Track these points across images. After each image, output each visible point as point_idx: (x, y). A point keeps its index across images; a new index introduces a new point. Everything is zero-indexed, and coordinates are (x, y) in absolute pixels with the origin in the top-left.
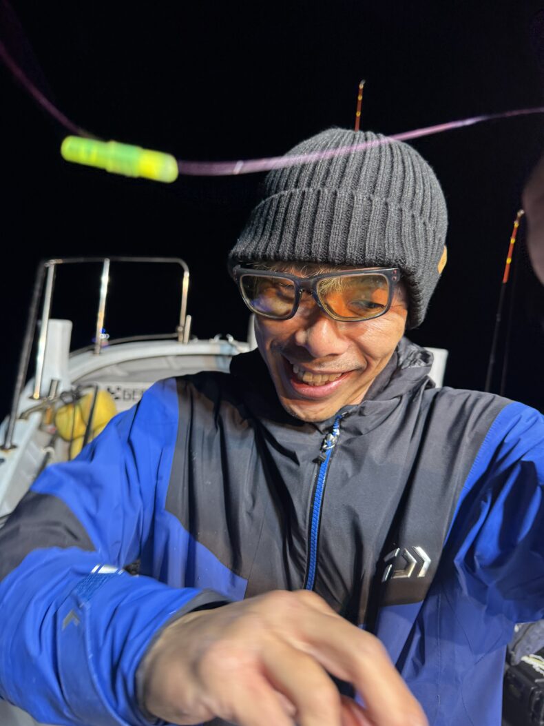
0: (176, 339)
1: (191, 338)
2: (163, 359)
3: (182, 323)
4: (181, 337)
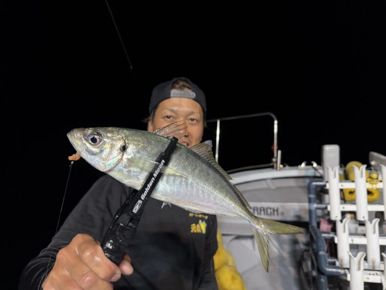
0: (272, 167)
1: (282, 165)
2: (263, 182)
3: (275, 155)
4: (275, 165)
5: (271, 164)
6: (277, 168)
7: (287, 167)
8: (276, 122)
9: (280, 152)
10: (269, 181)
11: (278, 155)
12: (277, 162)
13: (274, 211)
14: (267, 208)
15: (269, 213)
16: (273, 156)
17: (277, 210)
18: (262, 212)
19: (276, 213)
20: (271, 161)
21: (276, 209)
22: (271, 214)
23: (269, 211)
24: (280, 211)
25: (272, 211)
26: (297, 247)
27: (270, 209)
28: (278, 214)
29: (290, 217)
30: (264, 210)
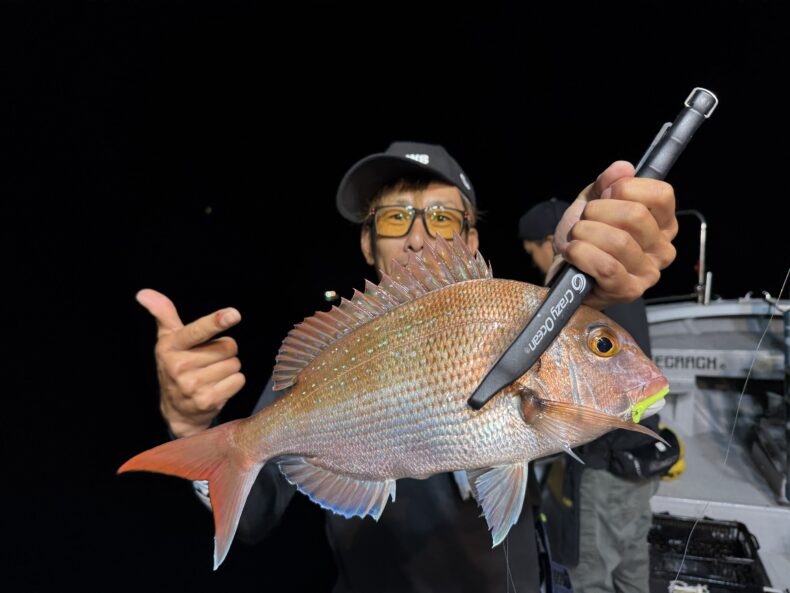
0: (695, 300)
1: (713, 298)
2: (680, 324)
3: (701, 281)
4: (700, 298)
5: (692, 295)
6: (703, 302)
7: (720, 300)
8: (704, 226)
9: (709, 275)
10: (689, 323)
12: (703, 292)
13: (709, 361)
14: (698, 359)
15: (701, 365)
16: (697, 283)
17: (714, 362)
18: (690, 364)
19: (712, 365)
20: (693, 290)
21: (712, 359)
22: (704, 367)
23: (701, 363)
24: (718, 363)
25: (706, 362)
27: (703, 359)
28: (715, 367)
29: (735, 372)
30: (695, 361)
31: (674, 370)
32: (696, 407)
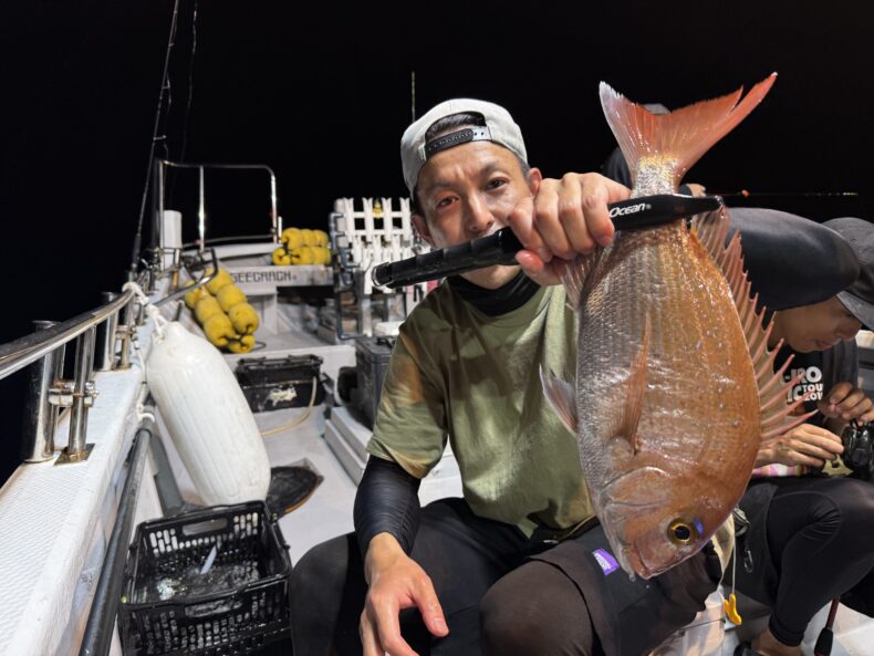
0: (271, 240)
3: (275, 224)
4: (275, 238)
5: (269, 236)
6: (277, 241)
8: (273, 178)
9: (280, 219)
11: (278, 222)
12: (277, 231)
13: (285, 275)
14: (277, 273)
15: (280, 278)
17: (289, 274)
18: (272, 278)
19: (287, 277)
20: (269, 232)
21: (287, 273)
22: (282, 279)
23: (280, 276)
24: (292, 275)
25: (283, 275)
26: (309, 324)
27: (281, 273)
28: (290, 279)
29: (304, 281)
30: (275, 275)
31: (261, 283)
32: (278, 315)
